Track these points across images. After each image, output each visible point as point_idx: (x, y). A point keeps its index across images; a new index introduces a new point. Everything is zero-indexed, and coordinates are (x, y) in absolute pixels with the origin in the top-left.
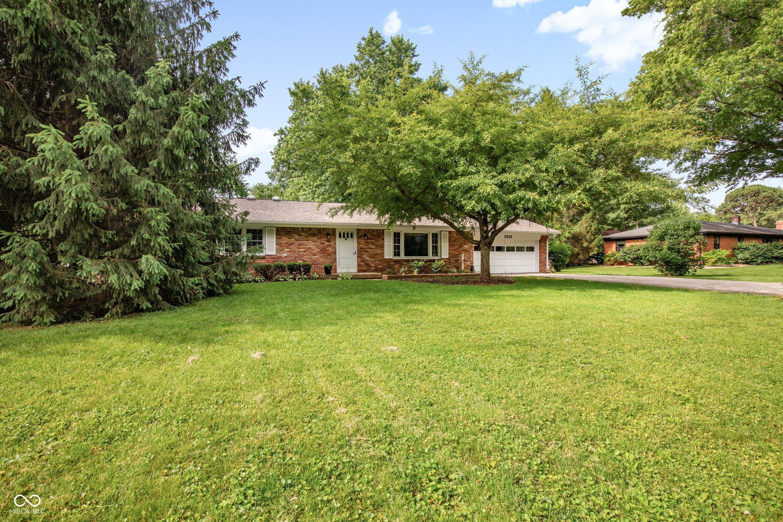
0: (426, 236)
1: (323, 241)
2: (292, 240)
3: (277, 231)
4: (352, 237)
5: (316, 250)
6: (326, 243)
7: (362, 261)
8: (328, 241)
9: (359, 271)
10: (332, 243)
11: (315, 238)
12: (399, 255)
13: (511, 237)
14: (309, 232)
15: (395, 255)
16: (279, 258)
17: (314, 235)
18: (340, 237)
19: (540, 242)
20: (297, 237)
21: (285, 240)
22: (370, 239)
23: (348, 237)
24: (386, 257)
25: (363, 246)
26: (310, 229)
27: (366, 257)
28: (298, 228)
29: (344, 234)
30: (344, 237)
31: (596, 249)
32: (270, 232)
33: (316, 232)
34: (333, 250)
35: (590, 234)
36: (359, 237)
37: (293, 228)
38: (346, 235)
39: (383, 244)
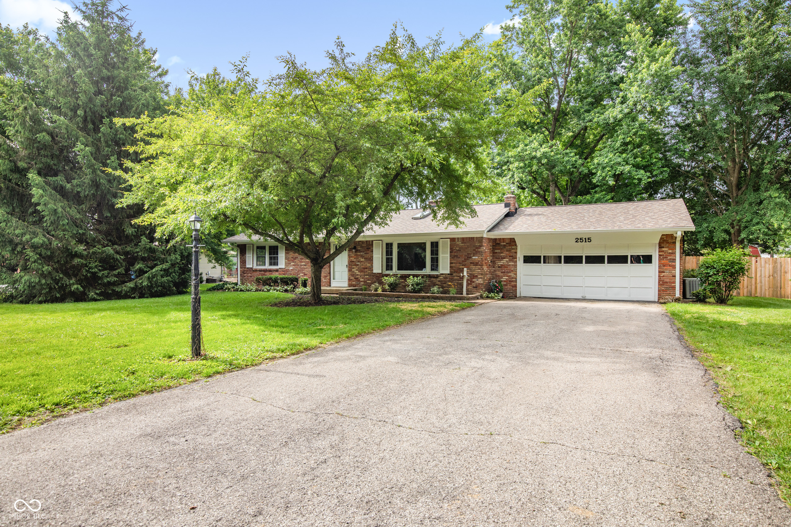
0: (422, 246)
2: (296, 254)
4: (345, 250)
7: (353, 275)
9: (349, 286)
12: (391, 269)
13: (589, 240)
15: (387, 269)
16: (287, 271)
19: (661, 246)
21: (292, 254)
22: (360, 252)
24: (375, 271)
25: (353, 259)
27: (355, 270)
32: (281, 248)
36: (350, 250)
39: (372, 256)
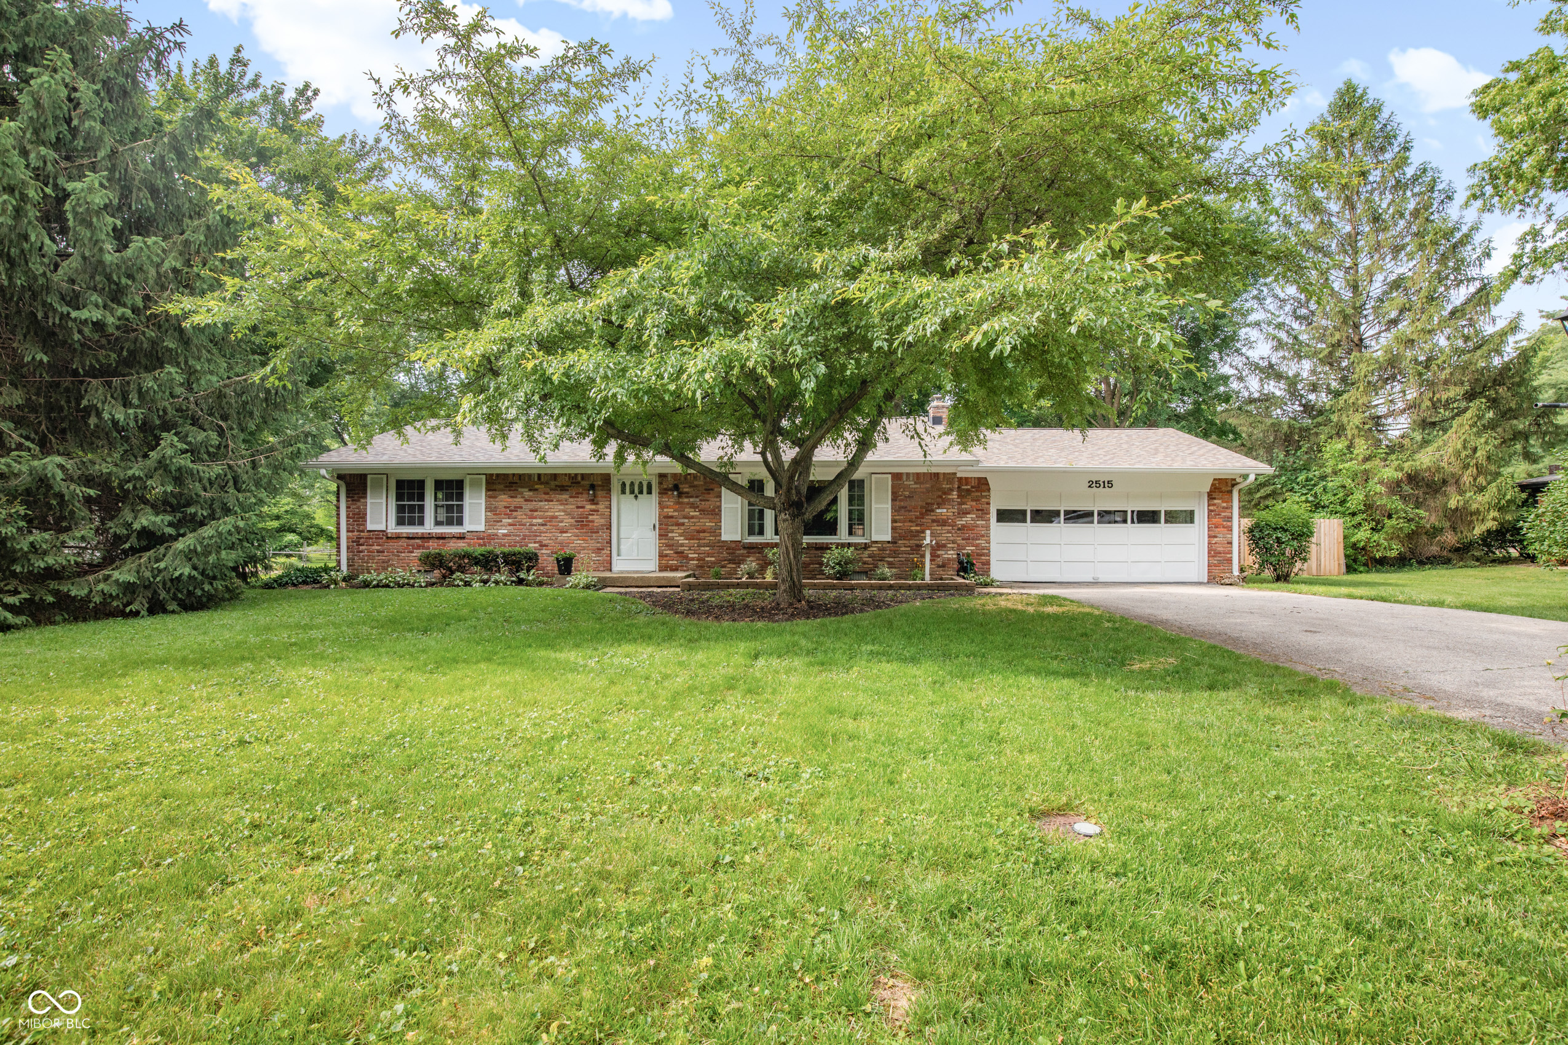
0: (830, 487)
1: (581, 500)
2: (519, 501)
3: (488, 483)
4: (650, 492)
5: (567, 521)
6: (589, 507)
7: (670, 546)
8: (593, 501)
9: (662, 568)
10: (601, 507)
11: (565, 496)
12: (761, 532)
13: (1109, 484)
14: (553, 483)
15: (751, 532)
16: (492, 537)
17: (563, 489)
18: (623, 492)
19: (1211, 496)
20: (528, 494)
21: (503, 500)
22: (689, 496)
23: (641, 492)
24: (725, 537)
25: (670, 512)
26: (555, 476)
27: (676, 536)
28: (530, 475)
29: (632, 484)
30: (632, 492)
31: (1494, 514)
32: (475, 484)
33: (566, 482)
34: (603, 521)
35: (1472, 470)
36: (663, 492)
37: (520, 476)
38: (637, 489)
39: (720, 507)
